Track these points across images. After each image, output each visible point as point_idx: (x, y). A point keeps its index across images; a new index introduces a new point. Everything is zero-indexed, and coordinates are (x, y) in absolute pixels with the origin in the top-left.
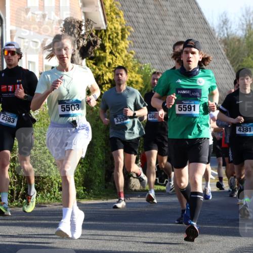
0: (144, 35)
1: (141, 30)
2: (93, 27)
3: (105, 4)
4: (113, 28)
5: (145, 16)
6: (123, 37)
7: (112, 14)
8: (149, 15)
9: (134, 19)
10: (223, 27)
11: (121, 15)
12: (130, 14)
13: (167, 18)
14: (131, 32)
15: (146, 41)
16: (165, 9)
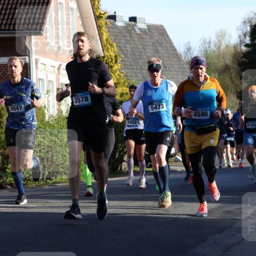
0: (131, 60)
1: (129, 56)
2: (95, 55)
3: (102, 38)
4: (109, 55)
5: (132, 46)
6: (116, 61)
7: (108, 45)
8: (134, 45)
9: (124, 49)
10: (187, 53)
11: (114, 46)
12: (121, 45)
13: (148, 47)
14: (121, 57)
15: (133, 64)
16: (146, 40)
